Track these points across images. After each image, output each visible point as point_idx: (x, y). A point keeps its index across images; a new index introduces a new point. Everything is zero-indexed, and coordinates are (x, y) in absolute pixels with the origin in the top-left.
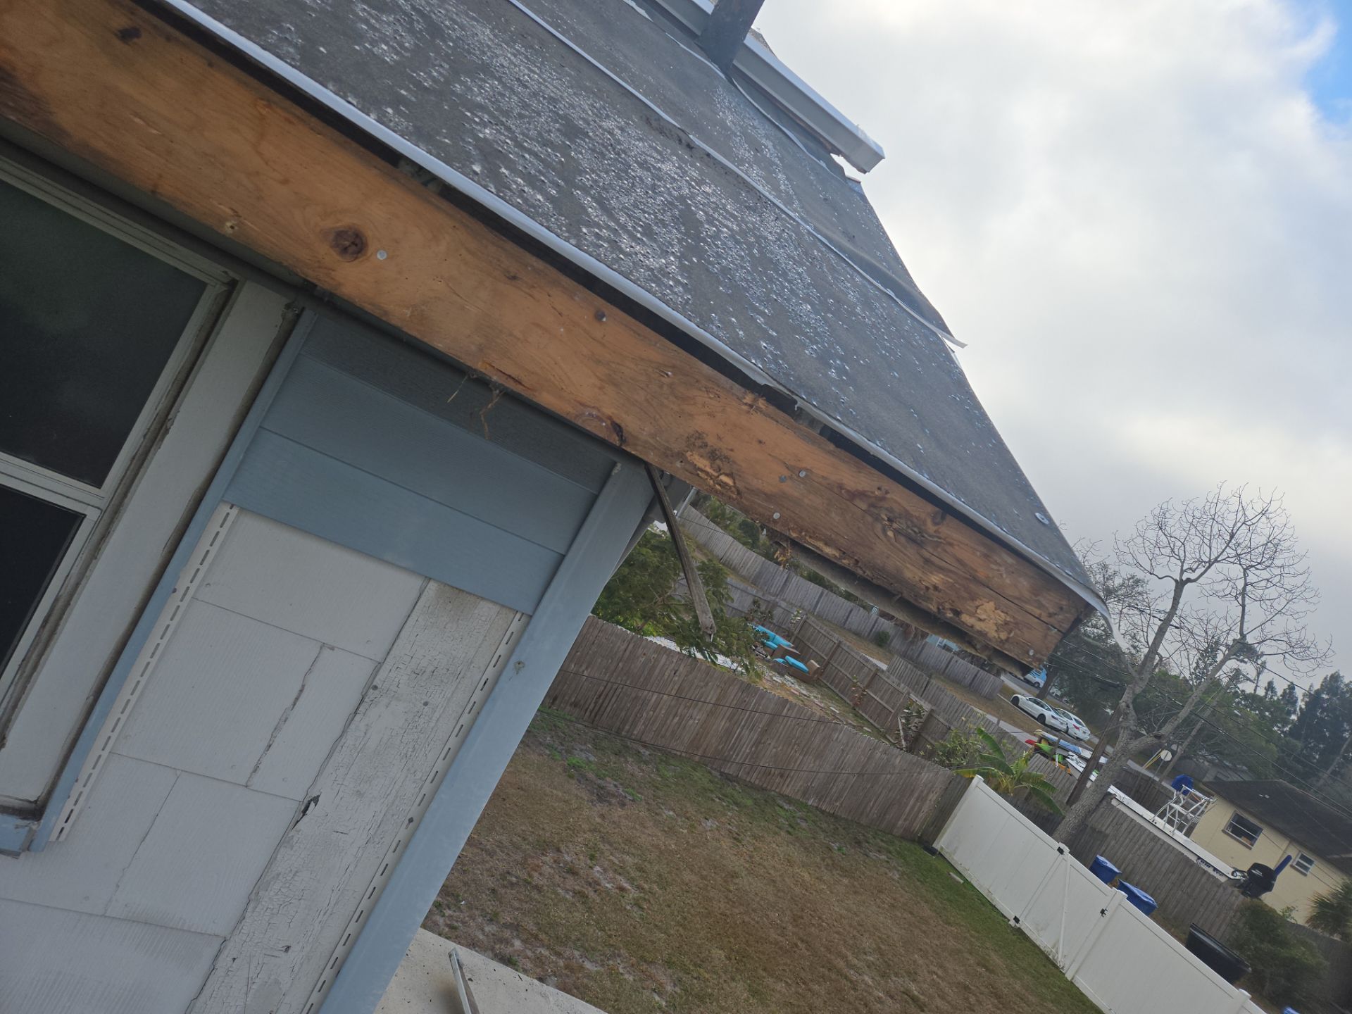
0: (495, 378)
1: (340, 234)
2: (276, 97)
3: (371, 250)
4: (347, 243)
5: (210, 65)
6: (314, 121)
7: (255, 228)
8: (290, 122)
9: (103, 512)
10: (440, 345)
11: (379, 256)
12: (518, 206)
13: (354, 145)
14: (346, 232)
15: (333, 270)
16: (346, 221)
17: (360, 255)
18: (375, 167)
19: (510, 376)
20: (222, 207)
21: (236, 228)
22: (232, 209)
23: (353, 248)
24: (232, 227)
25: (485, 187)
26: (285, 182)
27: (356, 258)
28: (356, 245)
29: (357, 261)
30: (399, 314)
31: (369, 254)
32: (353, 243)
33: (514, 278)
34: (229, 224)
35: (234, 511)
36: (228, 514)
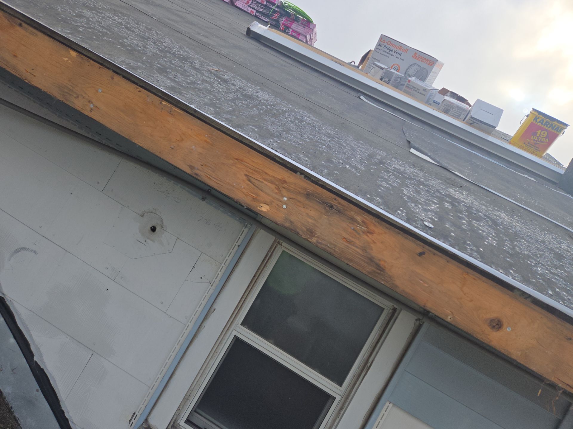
0: (560, 385)
1: (492, 321)
2: (471, 271)
3: (504, 326)
4: (494, 324)
5: (448, 262)
6: (484, 279)
7: (459, 318)
8: (475, 279)
9: (342, 397)
10: (534, 368)
11: (508, 329)
13: (500, 286)
14: (494, 320)
15: (489, 335)
16: (494, 315)
17: (500, 329)
18: (508, 295)
19: (568, 385)
20: (447, 311)
21: (452, 319)
22: (451, 312)
23: (497, 326)
24: (450, 318)
25: (559, 302)
26: (471, 301)
27: (498, 331)
28: (498, 325)
29: (498, 332)
30: (516, 354)
31: (503, 329)
32: (497, 324)
33: (570, 339)
34: (449, 317)
35: (391, 405)
36: (388, 406)
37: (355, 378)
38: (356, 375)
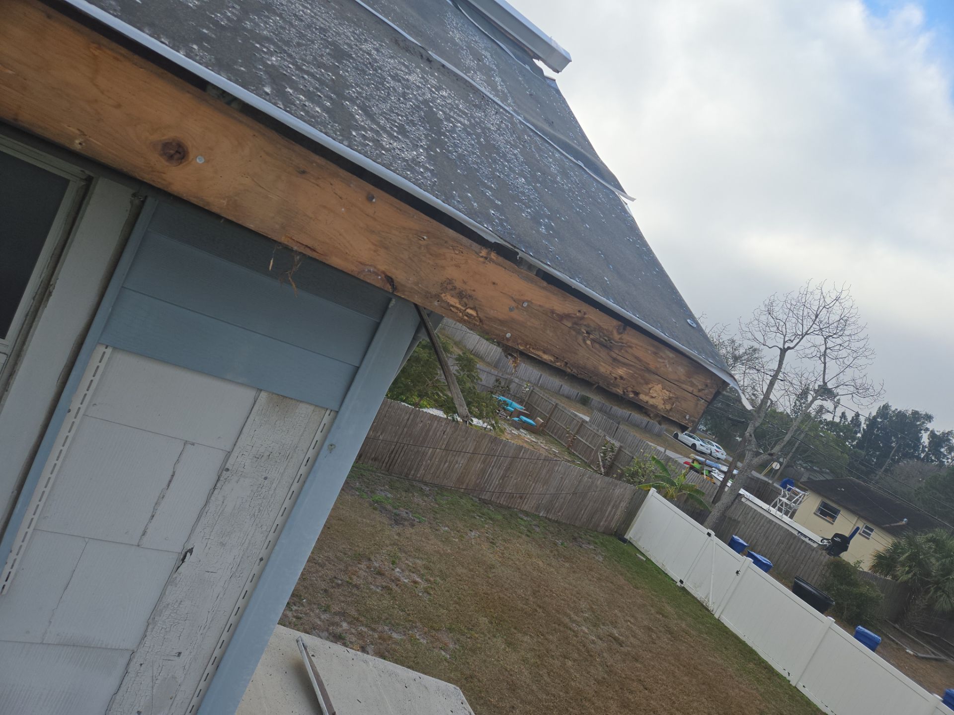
0: (295, 248)
1: (166, 145)
2: (105, 41)
3: (191, 156)
4: (172, 152)
5: (49, 17)
6: (136, 58)
7: (98, 143)
8: (118, 60)
9: (9, 356)
10: (252, 226)
11: (198, 160)
12: (301, 118)
13: (170, 75)
14: (170, 144)
15: (164, 173)
16: (170, 135)
17: (183, 160)
18: (188, 92)
19: (306, 246)
20: (71, 128)
21: (84, 144)
22: (79, 130)
23: (178, 156)
24: (80, 144)
25: (275, 104)
26: (118, 106)
27: (181, 163)
28: (180, 153)
29: (181, 166)
30: (218, 205)
31: (190, 159)
32: (177, 152)
33: (304, 172)
34: (77, 142)
35: (109, 350)
36: (104, 353)
37: (28, 317)
38: (30, 313)
